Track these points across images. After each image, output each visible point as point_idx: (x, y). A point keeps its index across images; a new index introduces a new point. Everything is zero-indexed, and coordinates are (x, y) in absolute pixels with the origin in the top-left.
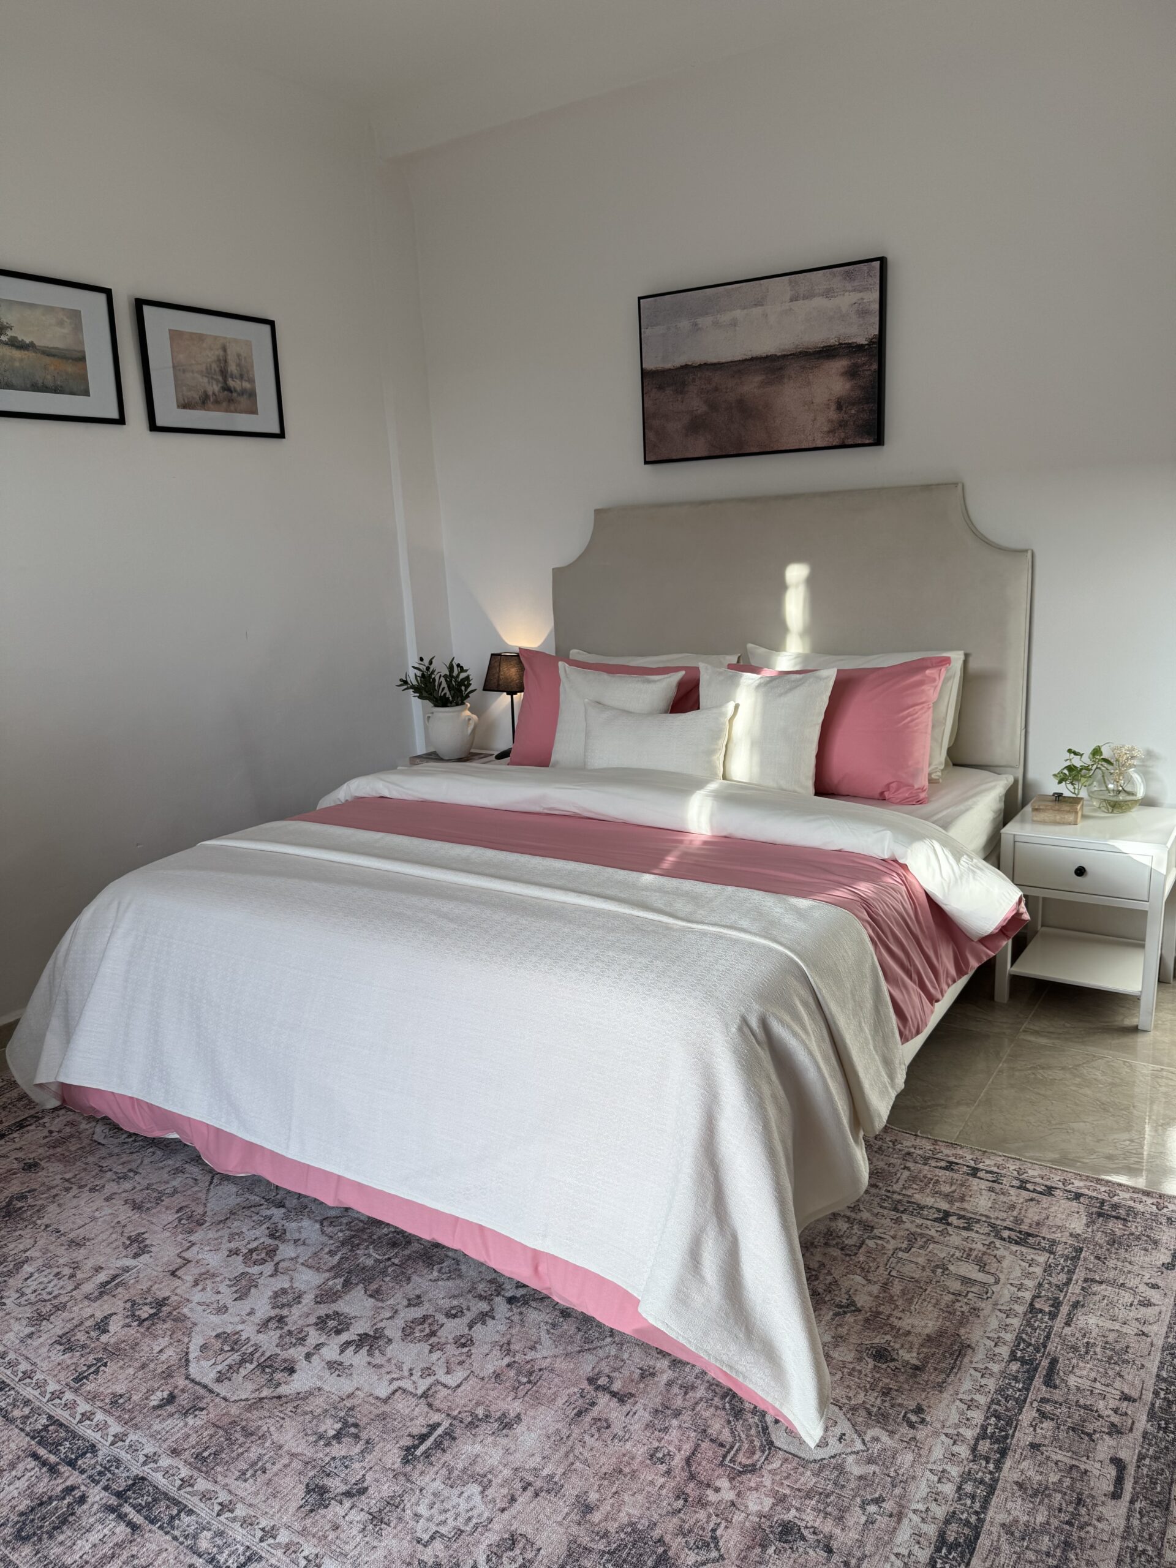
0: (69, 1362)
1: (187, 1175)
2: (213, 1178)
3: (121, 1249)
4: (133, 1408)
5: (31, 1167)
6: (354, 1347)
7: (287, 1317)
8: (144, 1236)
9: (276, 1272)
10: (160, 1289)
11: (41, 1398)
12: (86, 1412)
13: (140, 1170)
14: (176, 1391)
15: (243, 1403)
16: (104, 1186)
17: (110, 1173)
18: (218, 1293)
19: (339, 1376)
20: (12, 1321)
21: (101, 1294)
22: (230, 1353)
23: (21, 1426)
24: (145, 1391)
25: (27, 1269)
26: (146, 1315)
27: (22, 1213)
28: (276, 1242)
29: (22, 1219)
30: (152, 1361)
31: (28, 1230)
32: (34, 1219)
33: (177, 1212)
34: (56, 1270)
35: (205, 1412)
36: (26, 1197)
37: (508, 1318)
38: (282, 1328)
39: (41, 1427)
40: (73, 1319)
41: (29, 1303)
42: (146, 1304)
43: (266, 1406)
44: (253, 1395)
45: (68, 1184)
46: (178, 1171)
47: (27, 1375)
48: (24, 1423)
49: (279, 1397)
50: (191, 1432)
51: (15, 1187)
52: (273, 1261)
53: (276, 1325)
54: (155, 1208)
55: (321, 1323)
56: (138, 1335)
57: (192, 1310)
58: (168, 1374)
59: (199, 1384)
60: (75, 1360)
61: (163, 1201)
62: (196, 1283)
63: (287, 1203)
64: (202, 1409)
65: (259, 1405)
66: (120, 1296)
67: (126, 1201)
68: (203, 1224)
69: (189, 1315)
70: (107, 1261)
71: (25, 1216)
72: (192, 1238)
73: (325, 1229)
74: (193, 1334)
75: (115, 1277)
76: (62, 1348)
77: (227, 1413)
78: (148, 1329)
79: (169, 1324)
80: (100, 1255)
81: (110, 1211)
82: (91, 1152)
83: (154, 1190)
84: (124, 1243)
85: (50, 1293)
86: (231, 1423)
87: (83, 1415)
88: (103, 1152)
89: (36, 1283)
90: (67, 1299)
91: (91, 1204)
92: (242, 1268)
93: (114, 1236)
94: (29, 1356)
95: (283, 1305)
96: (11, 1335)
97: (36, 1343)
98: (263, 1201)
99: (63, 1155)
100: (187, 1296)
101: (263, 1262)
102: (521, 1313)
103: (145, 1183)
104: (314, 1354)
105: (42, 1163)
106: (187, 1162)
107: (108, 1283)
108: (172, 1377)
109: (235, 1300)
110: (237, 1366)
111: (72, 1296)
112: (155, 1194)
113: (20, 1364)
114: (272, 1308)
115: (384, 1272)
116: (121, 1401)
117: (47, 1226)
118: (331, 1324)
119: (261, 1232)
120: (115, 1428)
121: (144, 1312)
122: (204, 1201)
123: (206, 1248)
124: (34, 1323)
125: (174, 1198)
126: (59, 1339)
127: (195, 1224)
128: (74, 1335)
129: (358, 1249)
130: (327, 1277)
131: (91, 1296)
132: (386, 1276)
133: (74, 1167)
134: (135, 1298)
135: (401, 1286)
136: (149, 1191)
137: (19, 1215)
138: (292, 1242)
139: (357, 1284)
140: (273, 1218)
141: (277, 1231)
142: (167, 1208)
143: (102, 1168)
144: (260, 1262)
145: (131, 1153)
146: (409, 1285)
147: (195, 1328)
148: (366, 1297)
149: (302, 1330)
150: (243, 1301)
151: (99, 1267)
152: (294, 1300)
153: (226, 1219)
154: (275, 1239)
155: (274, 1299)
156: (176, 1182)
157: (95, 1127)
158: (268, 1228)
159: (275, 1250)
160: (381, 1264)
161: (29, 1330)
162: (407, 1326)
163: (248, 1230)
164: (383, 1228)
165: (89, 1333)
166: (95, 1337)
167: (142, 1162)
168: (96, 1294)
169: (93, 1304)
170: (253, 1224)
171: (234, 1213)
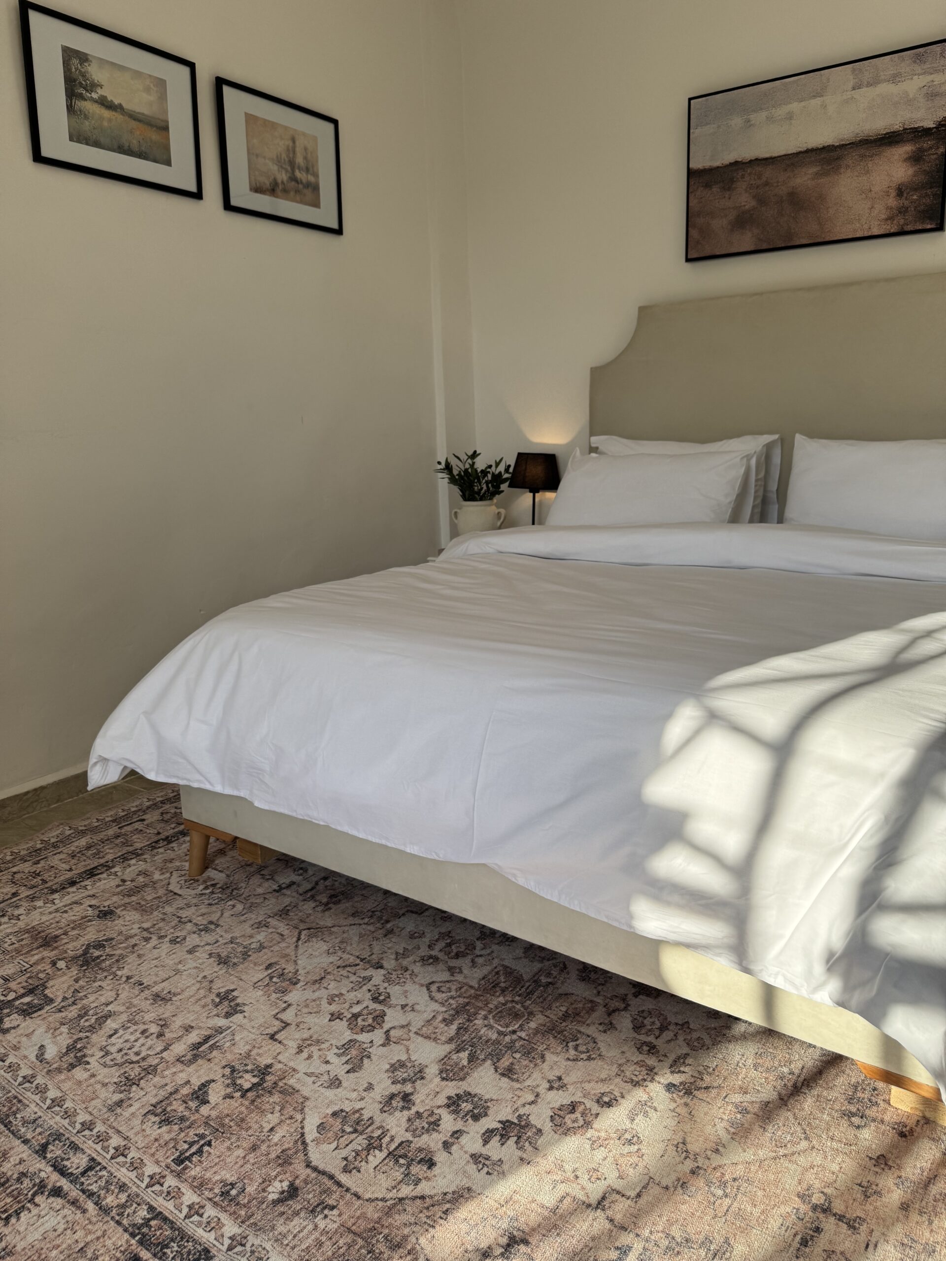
0: (167, 1137)
1: (270, 930)
2: (300, 933)
3: (210, 1007)
4: (249, 1202)
5: (106, 914)
6: (498, 1138)
7: (412, 1094)
8: (235, 993)
9: (388, 1041)
10: (258, 1055)
11: (139, 1182)
12: (193, 1204)
13: (220, 923)
14: (297, 1182)
15: (380, 1204)
16: (185, 939)
17: (189, 924)
18: (327, 1062)
19: (488, 1173)
20: (98, 1086)
21: (195, 1057)
22: (355, 1135)
23: (117, 1218)
24: (260, 1181)
25: (111, 1024)
26: (247, 1085)
27: (99, 963)
28: (382, 1007)
29: (100, 969)
30: (263, 1141)
31: (108, 981)
32: (114, 970)
33: (267, 968)
34: (142, 1027)
35: (335, 1212)
36: (104, 946)
37: (673, 1111)
38: (410, 1109)
39: (141, 1221)
40: (166, 1085)
41: (116, 1065)
42: (247, 1071)
43: (409, 1209)
44: (393, 1194)
45: (147, 935)
46: (261, 925)
47: (120, 1152)
48: (121, 1214)
49: (423, 1198)
50: (324, 1239)
51: (91, 934)
52: (382, 1028)
53: (401, 1104)
54: (242, 963)
55: (453, 1103)
56: (243, 1109)
57: (299, 1081)
58: (284, 1160)
59: (323, 1173)
60: (173, 1135)
61: (249, 956)
62: (300, 1050)
63: (385, 964)
64: (332, 1208)
65: (399, 1207)
66: (216, 1061)
67: (210, 954)
68: (296, 984)
69: (297, 1086)
70: (197, 1019)
71: (103, 966)
72: (286, 998)
73: (433, 994)
74: (306, 1110)
75: (207, 1039)
76: (157, 1119)
77: (363, 1216)
78: (253, 1101)
79: (276, 1098)
80: (189, 1012)
81: (195, 965)
82: (167, 902)
83: (239, 944)
84: (213, 1000)
85: (137, 1054)
86: (370, 1230)
87: (190, 1207)
88: (180, 902)
89: (121, 1041)
90: (156, 1061)
91: (174, 956)
92: (348, 1035)
93: (202, 992)
94: (120, 1129)
95: (404, 1081)
96: (97, 1103)
97: (127, 1114)
98: (358, 961)
99: (139, 903)
100: (292, 1064)
101: (371, 1029)
102: (686, 1104)
103: (228, 936)
104: (453, 1144)
105: (118, 911)
106: (270, 917)
107: (200, 1044)
108: (291, 1164)
109: (348, 1072)
110: (365, 1153)
111: (162, 1058)
112: (240, 949)
113: (111, 1138)
114: (393, 1083)
115: (510, 1047)
116: (234, 1192)
117: (128, 978)
118: (466, 1106)
119: (363, 994)
120: (231, 1228)
121: (246, 1081)
122: (293, 958)
123: (305, 1010)
124: (123, 1088)
125: (261, 954)
126: (152, 1108)
127: (288, 982)
128: (170, 1104)
129: (476, 1019)
130: (448, 1050)
131: (183, 1059)
132: (516, 1052)
133: (151, 917)
134: (233, 1064)
135: (536, 1065)
136: (233, 945)
137: (97, 965)
138: (400, 1007)
139: (484, 1060)
140: (373, 979)
141: (380, 994)
142: (255, 964)
143: (181, 918)
144: (368, 1028)
145: (210, 905)
146: (545, 1064)
147: (307, 1103)
148: (498, 1076)
149: (432, 1112)
150: (357, 1074)
151: (189, 1026)
152: (415, 1075)
153: (322, 979)
154: (380, 1003)
155: (393, 1072)
156: (261, 937)
157: (170, 878)
158: (370, 991)
159: (382, 1017)
160: (506, 1037)
161: (117, 1097)
162: (555, 1114)
163: (348, 991)
164: (499, 996)
165: (186, 1103)
166: (193, 1108)
167: (222, 914)
168: (189, 1057)
169: (186, 1068)
170: (352, 985)
171: (328, 973)
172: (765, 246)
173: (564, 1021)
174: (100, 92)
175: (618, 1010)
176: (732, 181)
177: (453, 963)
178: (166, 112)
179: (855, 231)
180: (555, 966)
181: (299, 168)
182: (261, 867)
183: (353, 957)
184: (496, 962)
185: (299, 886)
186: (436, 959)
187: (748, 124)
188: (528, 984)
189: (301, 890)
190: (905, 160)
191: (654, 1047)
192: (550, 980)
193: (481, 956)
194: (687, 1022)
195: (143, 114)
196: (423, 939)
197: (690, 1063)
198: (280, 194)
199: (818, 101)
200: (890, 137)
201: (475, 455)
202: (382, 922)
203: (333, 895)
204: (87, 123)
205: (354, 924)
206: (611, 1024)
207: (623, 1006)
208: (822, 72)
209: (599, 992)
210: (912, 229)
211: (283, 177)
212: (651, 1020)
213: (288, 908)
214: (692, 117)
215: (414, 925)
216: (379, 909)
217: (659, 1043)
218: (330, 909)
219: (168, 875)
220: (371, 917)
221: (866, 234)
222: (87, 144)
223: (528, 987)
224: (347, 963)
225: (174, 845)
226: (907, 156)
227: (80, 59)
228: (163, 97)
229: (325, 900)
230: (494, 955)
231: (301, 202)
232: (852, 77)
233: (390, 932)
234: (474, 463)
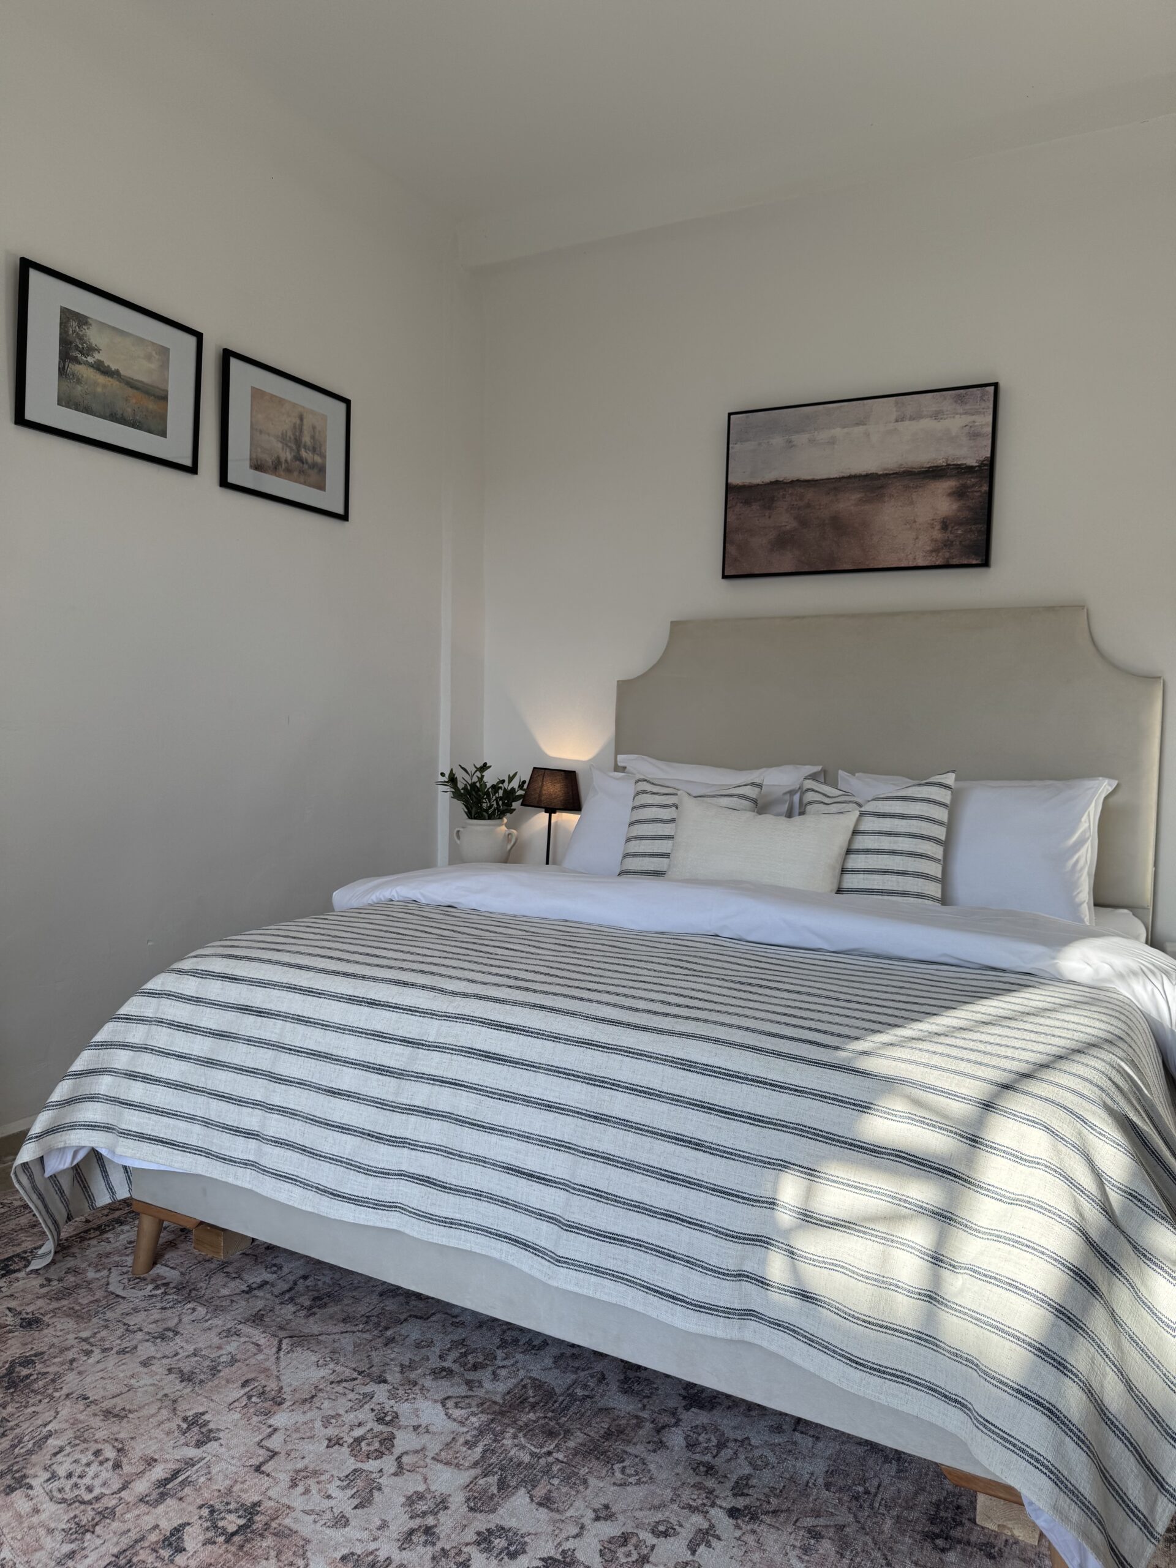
1: (243, 1340)
2: (280, 1343)
3: (176, 1433)
5: (31, 1323)
7: (435, 1527)
8: (206, 1417)
9: (400, 1470)
10: (242, 1490)
13: (179, 1330)
18: (329, 1497)
20: (43, 1532)
21: (162, 1497)
26: (232, 1528)
27: (30, 1384)
28: (390, 1429)
29: (32, 1391)
32: (49, 1392)
33: (243, 1386)
36: (33, 1362)
37: (739, 1539)
38: (434, 1544)
40: (129, 1531)
42: (230, 1512)
45: (87, 1346)
46: (230, 1333)
51: (15, 1348)
52: (392, 1453)
53: (424, 1539)
54: (210, 1380)
55: (484, 1540)
56: (229, 1556)
57: (296, 1520)
61: (219, 1371)
62: (294, 1484)
63: (389, 1378)
66: (189, 1499)
67: (169, 1369)
68: (280, 1404)
69: (295, 1527)
70: (159, 1450)
71: (36, 1386)
72: (271, 1422)
73: (450, 1412)
74: (309, 1554)
75: (175, 1474)
78: (241, 1547)
79: (269, 1541)
80: (150, 1439)
81: (151, 1381)
82: (108, 1306)
83: (203, 1356)
84: (179, 1426)
88: (124, 1307)
90: (114, 1502)
91: (123, 1369)
92: (351, 1464)
93: (164, 1413)
95: (424, 1514)
98: (355, 1375)
99: (73, 1308)
100: (285, 1500)
101: (380, 1455)
102: (754, 1532)
103: (190, 1348)
105: (46, 1319)
106: (241, 1323)
107: (167, 1481)
109: (355, 1508)
111: (121, 1499)
112: (207, 1363)
114: (411, 1518)
115: (547, 1471)
118: (499, 1543)
119: (365, 1414)
121: (230, 1523)
122: (275, 1373)
123: (298, 1435)
124: (74, 1537)
125: (233, 1369)
126: (114, 1559)
127: (271, 1403)
128: (136, 1554)
129: (504, 1438)
130: (473, 1476)
131: (148, 1498)
132: (553, 1477)
133: (90, 1324)
134: (212, 1502)
135: (578, 1492)
136: (196, 1359)
137: (28, 1386)
138: (411, 1429)
139: (516, 1488)
140: (376, 1396)
141: (386, 1414)
142: (228, 1381)
143: (129, 1326)
144: (375, 1455)
145: (163, 1308)
146: (589, 1491)
147: (308, 1547)
148: (534, 1506)
149: (460, 1550)
150: (366, 1509)
151: (152, 1458)
152: (437, 1506)
153: (313, 1397)
154: (387, 1424)
155: (410, 1506)
156: (232, 1346)
157: (108, 1276)
158: (373, 1410)
159: (390, 1440)
160: (540, 1460)
161: (67, 1548)
162: (605, 1548)
163: (347, 1412)
164: (529, 1412)
165: (157, 1552)
166: (166, 1558)
167: (180, 1320)
168: (154, 1495)
169: (153, 1510)
170: (350, 1404)
171: (320, 1390)
172: (806, 569)
173: (607, 1440)
174: (97, 356)
175: (668, 1426)
176: (772, 499)
177: (471, 1376)
178: (167, 381)
179: (900, 560)
180: (592, 1377)
181: (305, 447)
182: (223, 1263)
183: (348, 1370)
184: (522, 1373)
185: (273, 1285)
186: (450, 1372)
187: (790, 444)
188: (561, 1398)
189: (276, 1292)
190: (950, 495)
191: (712, 1468)
192: (586, 1393)
193: (503, 1367)
194: (748, 1438)
195: (142, 382)
196: (432, 1349)
197: (754, 1484)
198: (282, 473)
199: (861, 428)
200: (933, 471)
201: (484, 767)
202: (380, 1329)
203: (318, 1297)
204: (79, 388)
205: (346, 1332)
206: (661, 1442)
207: (673, 1421)
208: (865, 402)
209: (644, 1406)
210: (957, 563)
211: (287, 455)
212: (706, 1437)
213: (262, 1312)
214: (731, 432)
215: (420, 1332)
216: (375, 1314)
217: (717, 1462)
218: (315, 1314)
219: (105, 1273)
220: (366, 1322)
221: (911, 564)
222: (76, 409)
223: (562, 1403)
224: (343, 1377)
225: (109, 1235)
226: (950, 491)
227: (79, 321)
228: (165, 365)
229: (307, 1303)
230: (520, 1365)
231: (305, 483)
232: (894, 409)
233: (391, 1341)
234: (483, 776)
